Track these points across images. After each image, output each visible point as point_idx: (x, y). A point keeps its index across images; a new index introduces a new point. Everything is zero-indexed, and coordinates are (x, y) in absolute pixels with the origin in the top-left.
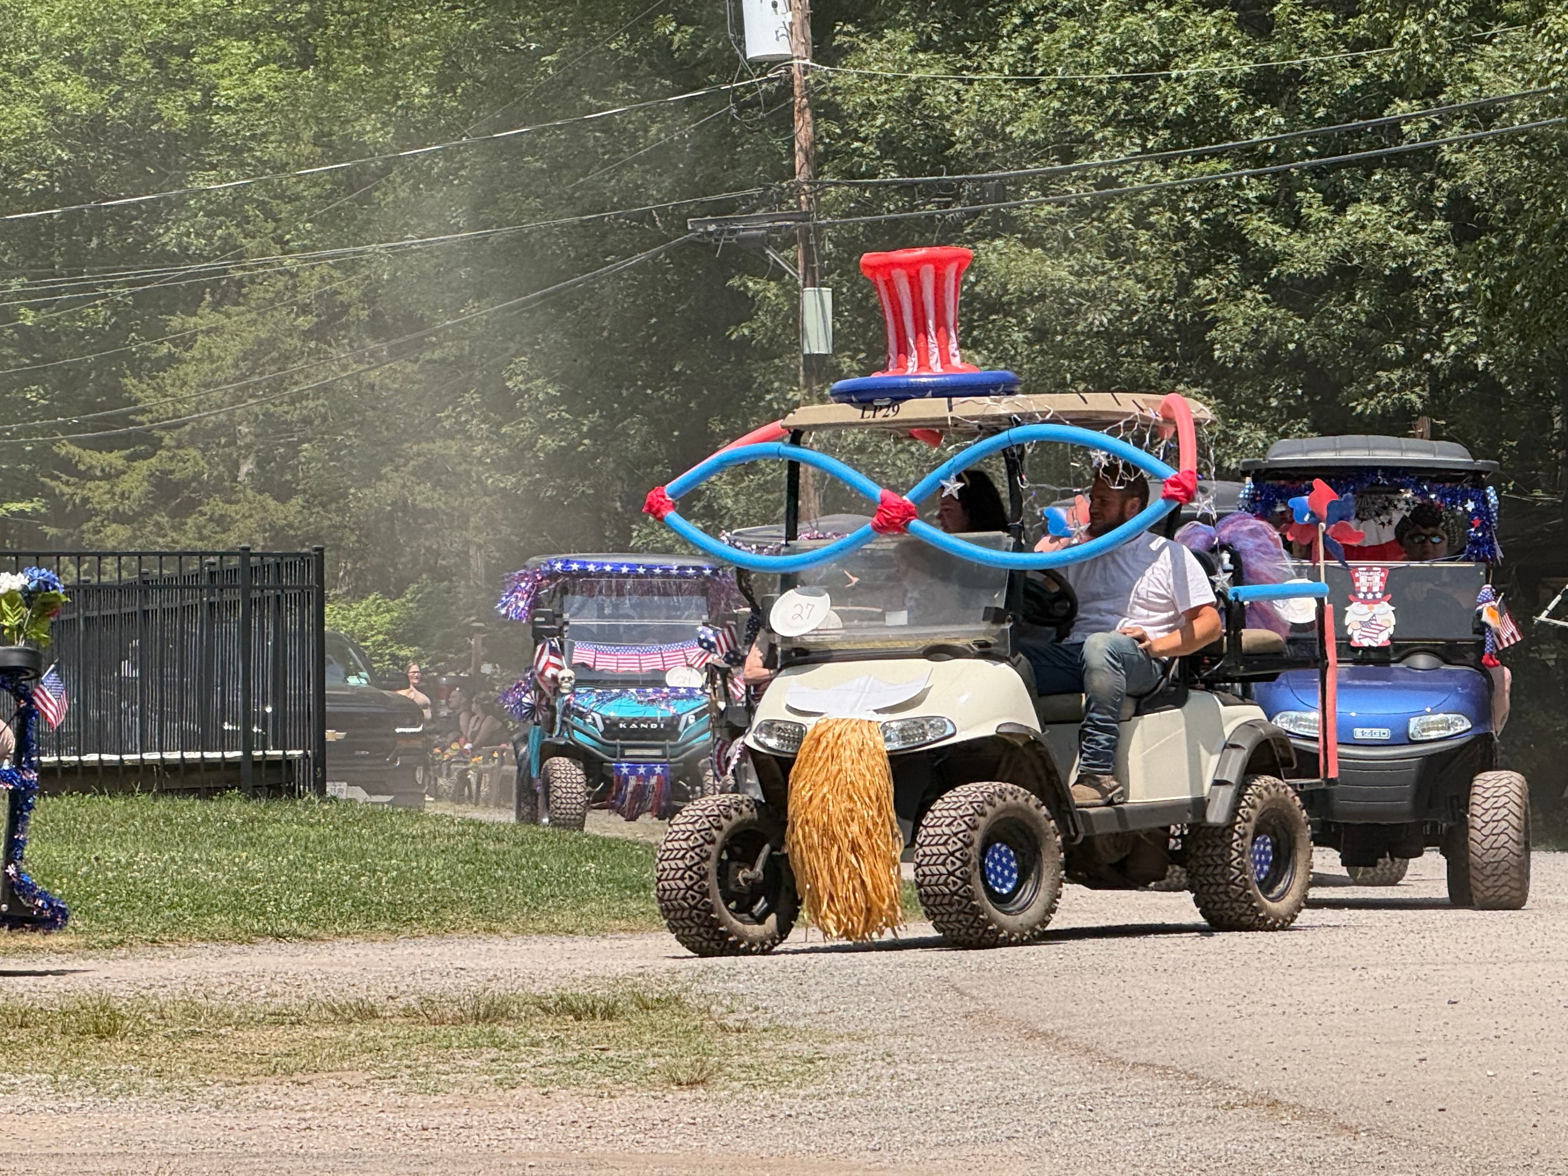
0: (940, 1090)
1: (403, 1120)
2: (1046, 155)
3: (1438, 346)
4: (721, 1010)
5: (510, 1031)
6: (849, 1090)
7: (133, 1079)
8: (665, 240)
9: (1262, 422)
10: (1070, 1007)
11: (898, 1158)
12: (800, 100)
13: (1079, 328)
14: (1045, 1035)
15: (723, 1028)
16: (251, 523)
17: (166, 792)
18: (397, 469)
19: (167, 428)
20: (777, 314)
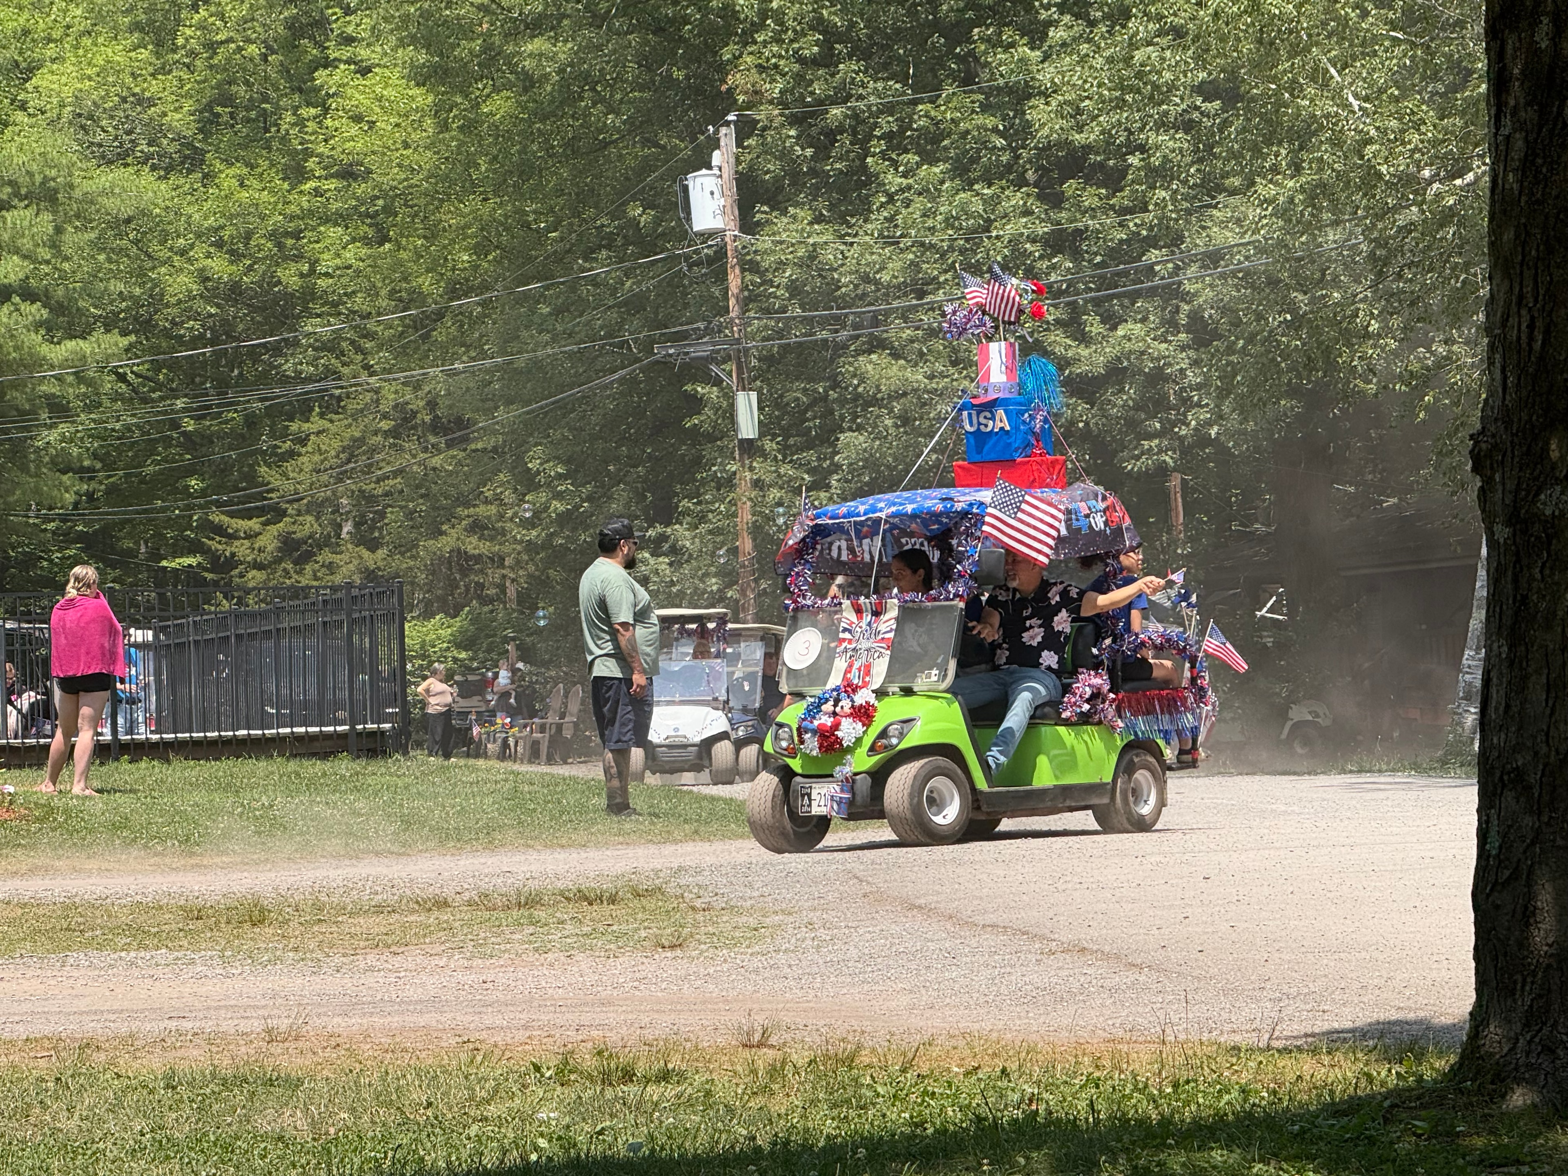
0: (847, 946)
1: (470, 978)
2: (906, 294)
3: (1184, 421)
4: (691, 896)
5: (543, 914)
6: (783, 948)
7: (278, 953)
8: (638, 360)
10: (938, 888)
11: (819, 994)
12: (732, 261)
14: (920, 907)
15: (693, 908)
16: (351, 567)
17: (295, 756)
18: (453, 527)
19: (290, 502)
20: (719, 409)
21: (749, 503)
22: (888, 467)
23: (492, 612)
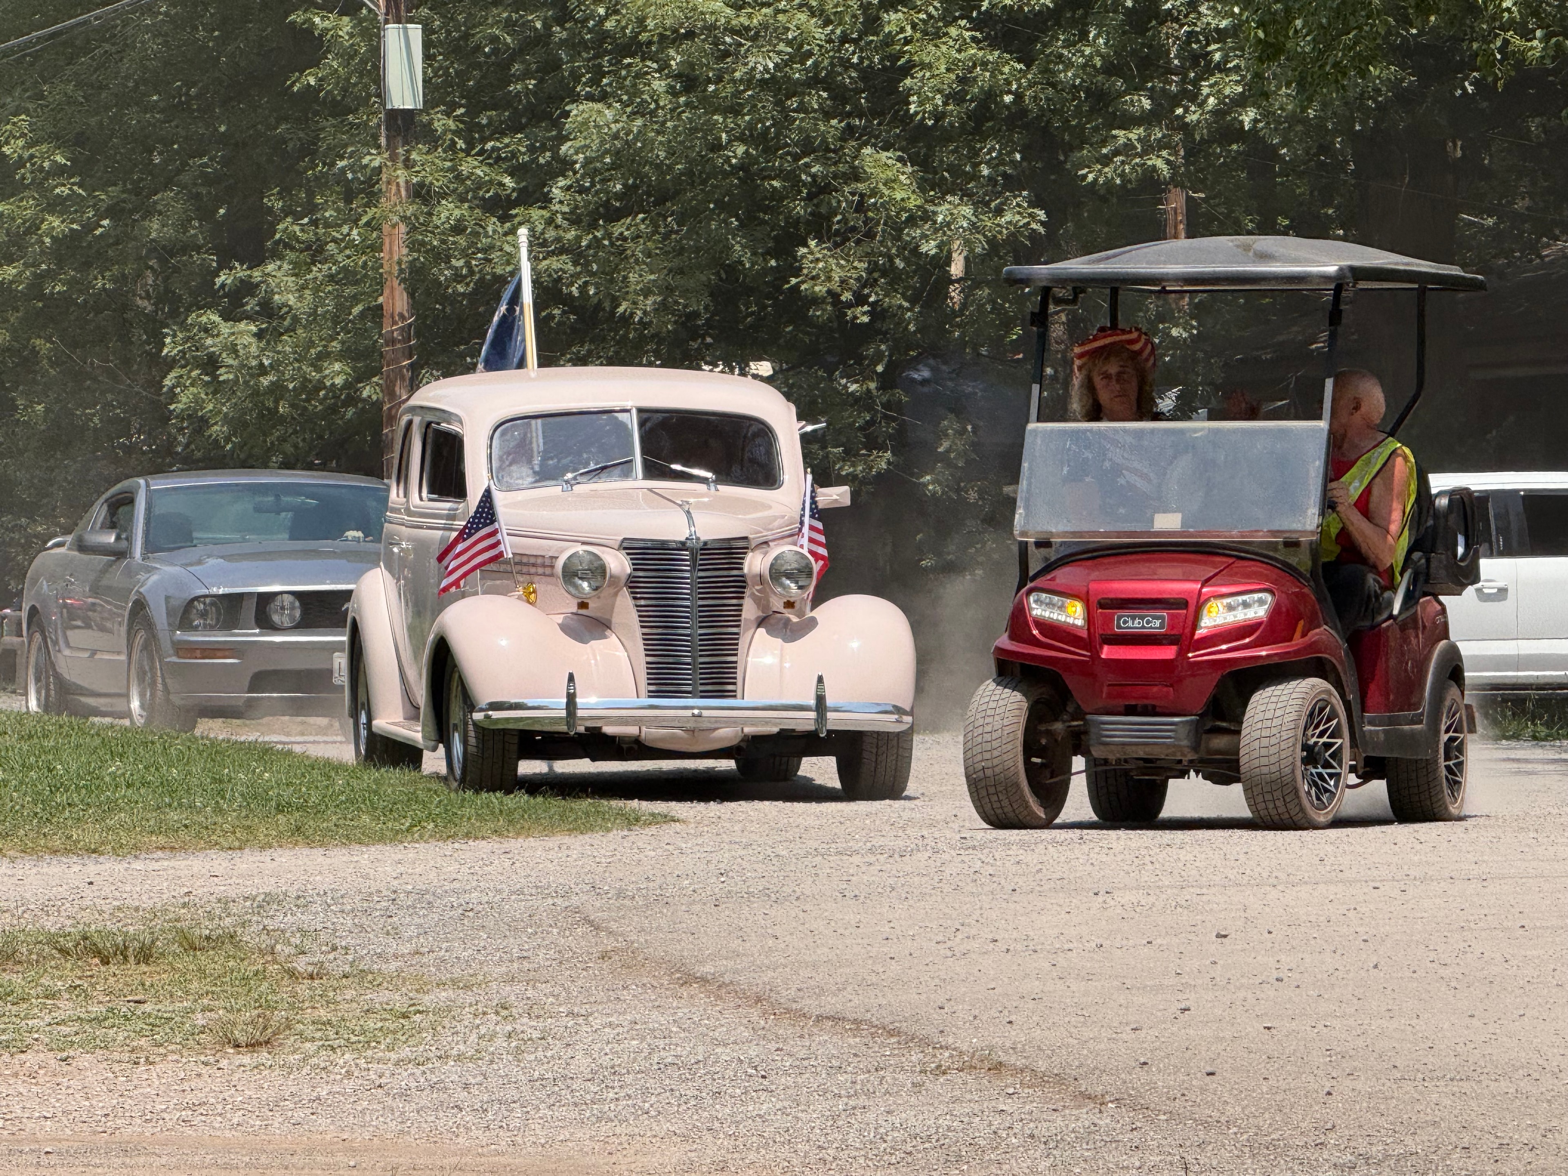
0: (570, 1051)
3: (1194, 97)
4: (288, 950)
5: (17, 979)
6: (454, 1052)
9: (970, 195)
10: (735, 944)
11: (519, 1140)
13: (737, 75)
14: (703, 980)
15: (292, 974)
20: (352, 57)
21: (402, 227)
22: (658, 167)
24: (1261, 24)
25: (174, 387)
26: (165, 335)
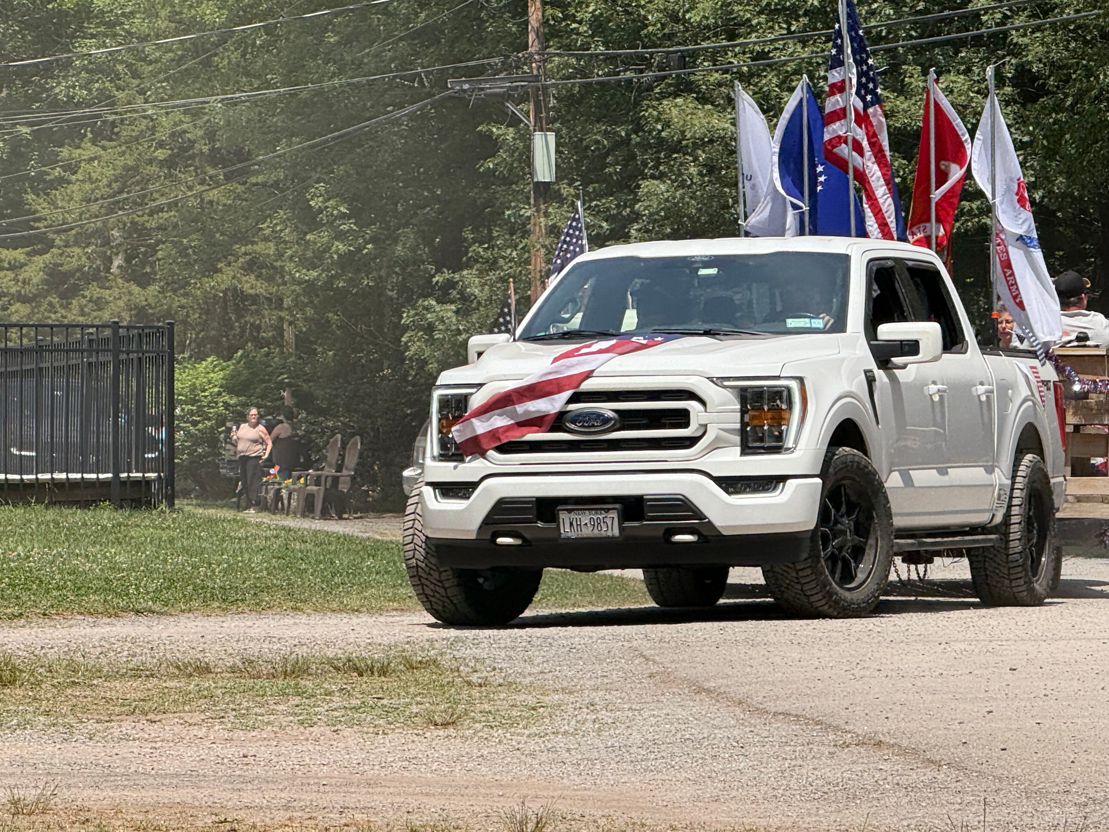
0: (630, 731)
1: (231, 751)
2: (716, 35)
4: (467, 669)
5: (309, 684)
6: (562, 730)
7: (28, 716)
8: (430, 95)
10: (728, 671)
11: (598, 782)
14: (708, 691)
15: (469, 683)
16: (120, 303)
17: (55, 504)
18: (229, 264)
19: (58, 232)
20: (514, 151)
21: (543, 251)
22: (690, 218)
23: (267, 355)
24: (1045, 137)
25: (408, 342)
26: (404, 312)
